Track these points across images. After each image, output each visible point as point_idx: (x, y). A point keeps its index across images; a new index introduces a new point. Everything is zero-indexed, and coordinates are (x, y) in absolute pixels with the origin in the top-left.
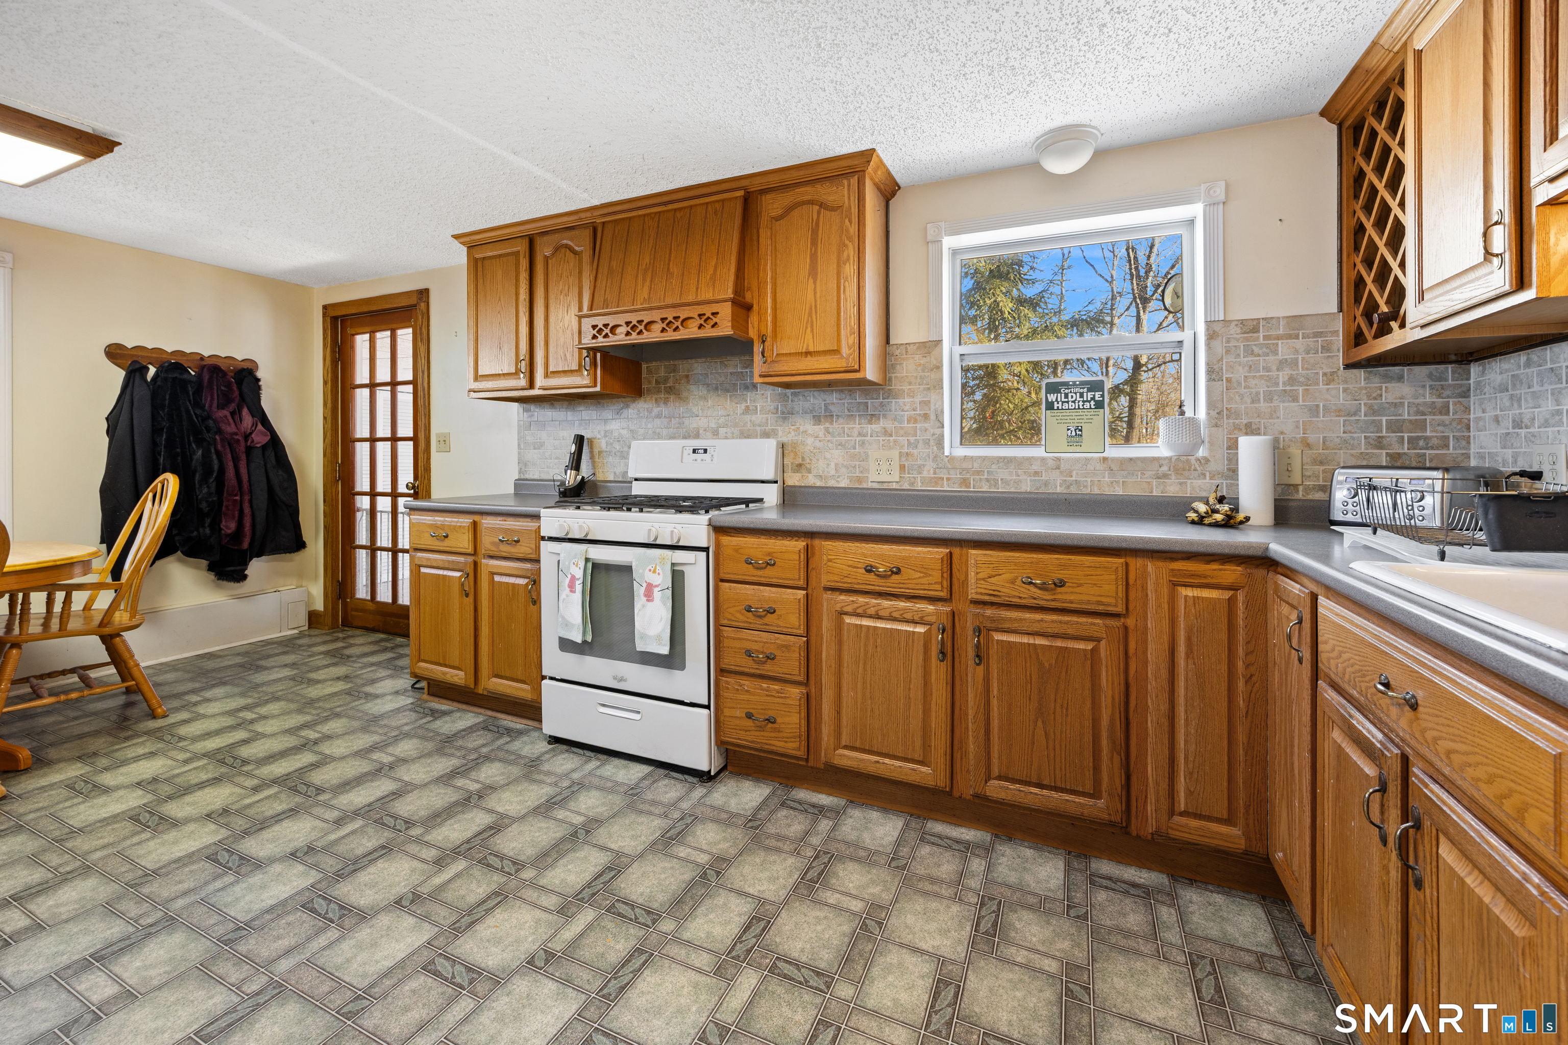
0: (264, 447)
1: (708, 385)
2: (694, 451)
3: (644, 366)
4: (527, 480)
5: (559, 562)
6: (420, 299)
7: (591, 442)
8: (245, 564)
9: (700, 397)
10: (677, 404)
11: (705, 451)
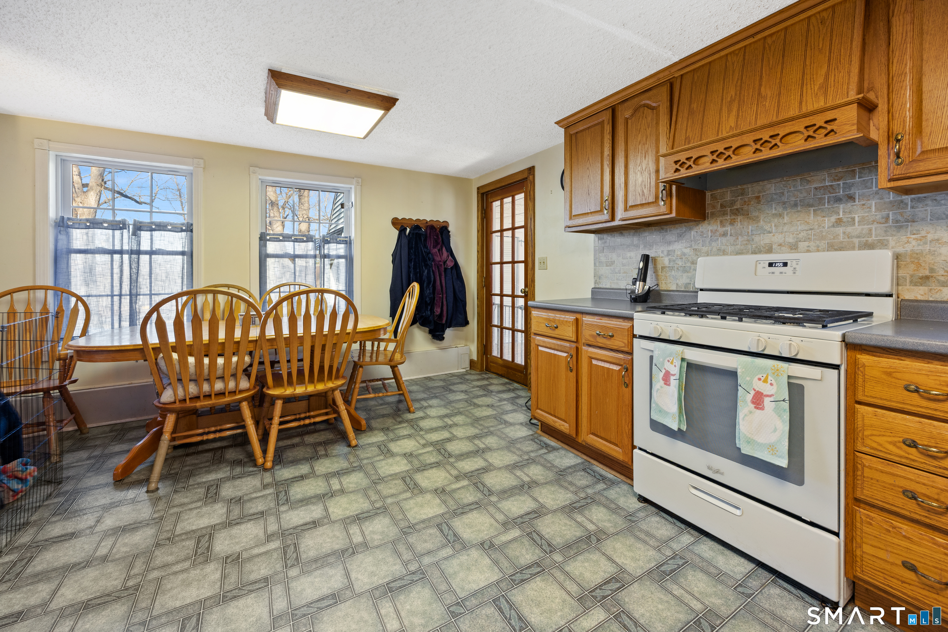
0: (452, 268)
1: (784, 203)
2: (771, 265)
3: (708, 194)
4: (600, 288)
5: (651, 358)
6: (530, 173)
7: (655, 260)
8: (443, 331)
9: (775, 215)
10: (746, 223)
11: (785, 264)
